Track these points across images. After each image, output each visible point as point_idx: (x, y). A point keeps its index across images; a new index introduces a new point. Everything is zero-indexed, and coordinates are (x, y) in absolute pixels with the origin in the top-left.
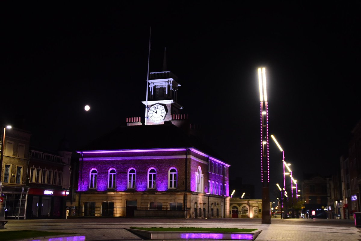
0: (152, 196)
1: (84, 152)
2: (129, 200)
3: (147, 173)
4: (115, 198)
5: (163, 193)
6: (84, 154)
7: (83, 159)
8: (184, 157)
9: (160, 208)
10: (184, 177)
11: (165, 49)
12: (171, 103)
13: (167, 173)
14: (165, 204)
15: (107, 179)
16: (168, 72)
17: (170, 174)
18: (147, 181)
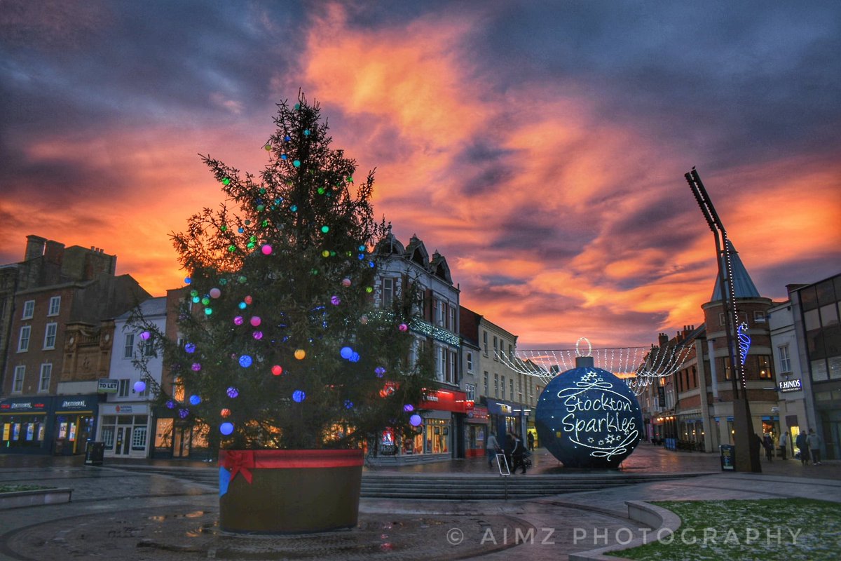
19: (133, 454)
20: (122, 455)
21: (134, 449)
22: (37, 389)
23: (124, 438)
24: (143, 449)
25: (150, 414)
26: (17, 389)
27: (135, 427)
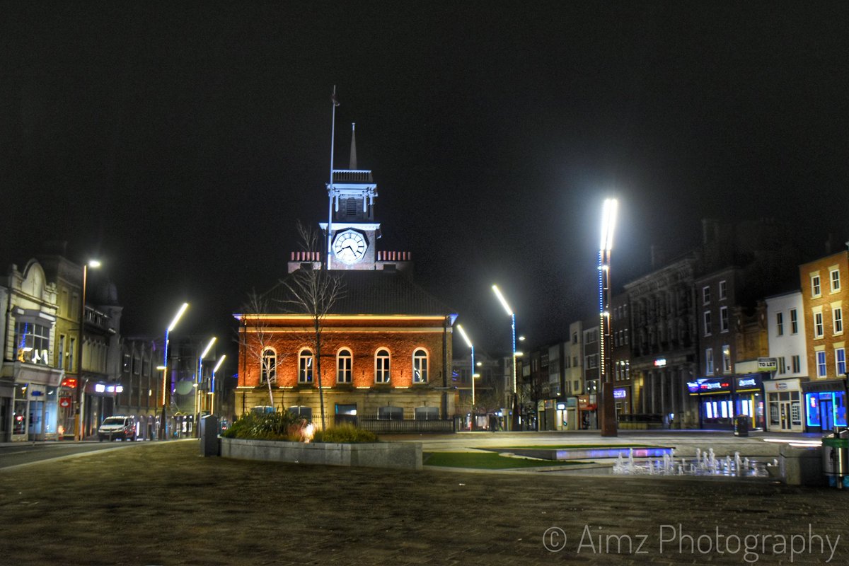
0: (385, 396)
1: (248, 318)
2: (341, 402)
3: (373, 356)
4: (312, 400)
5: (404, 392)
6: (248, 320)
7: (245, 330)
8: (441, 330)
9: (398, 416)
10: (440, 364)
11: (354, 127)
12: (375, 229)
13: (410, 358)
14: (409, 410)
15: (296, 367)
16: (366, 172)
17: (416, 359)
18: (373, 371)
19: (794, 428)
20: (786, 430)
21: (795, 423)
22: (723, 371)
23: (786, 414)
24: (799, 424)
25: (800, 390)
26: (710, 371)
27: (793, 403)
